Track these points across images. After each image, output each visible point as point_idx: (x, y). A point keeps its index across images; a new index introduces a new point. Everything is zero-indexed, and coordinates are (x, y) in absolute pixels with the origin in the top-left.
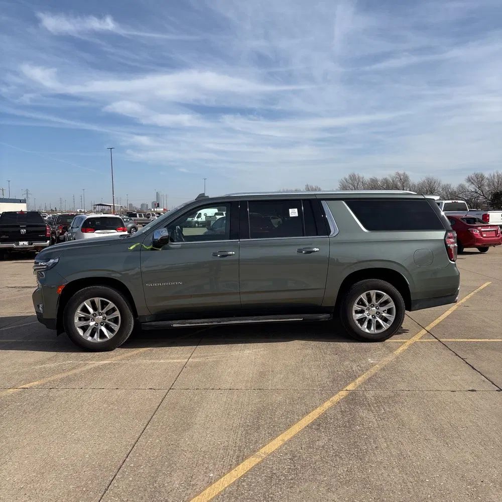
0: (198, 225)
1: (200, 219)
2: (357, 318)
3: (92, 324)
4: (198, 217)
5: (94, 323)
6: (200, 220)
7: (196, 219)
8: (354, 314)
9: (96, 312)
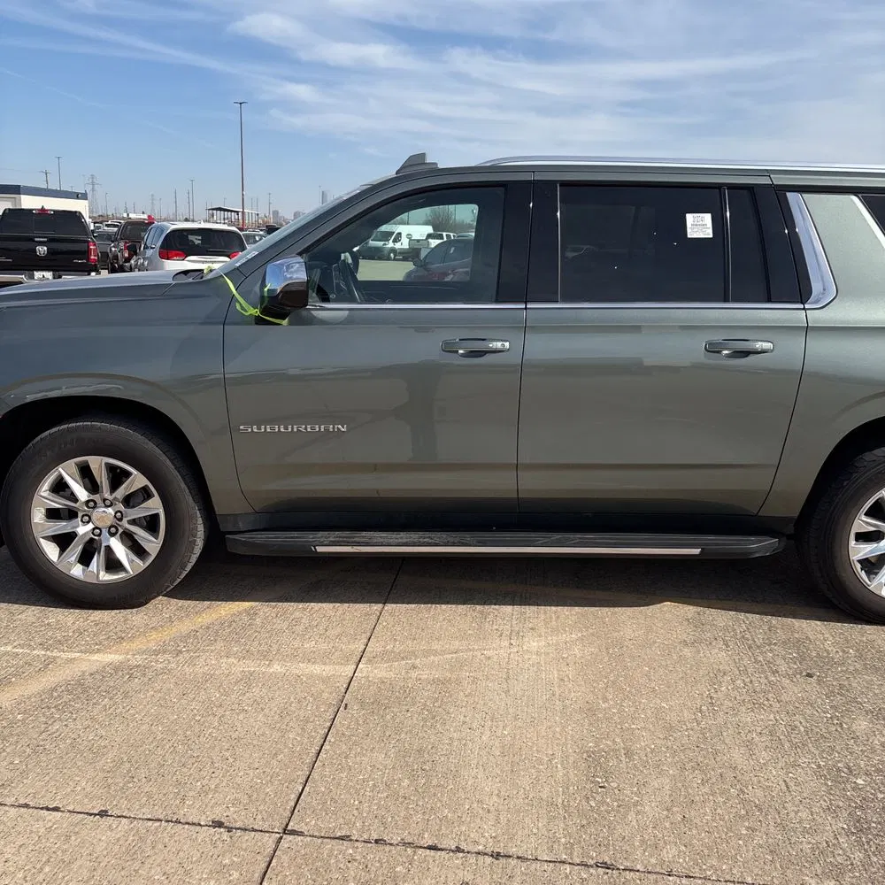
0: (395, 256)
1: (399, 243)
2: (861, 556)
3: (83, 530)
4: (395, 241)
5: (90, 526)
6: (398, 246)
7: (390, 244)
8: (852, 542)
9: (96, 497)
